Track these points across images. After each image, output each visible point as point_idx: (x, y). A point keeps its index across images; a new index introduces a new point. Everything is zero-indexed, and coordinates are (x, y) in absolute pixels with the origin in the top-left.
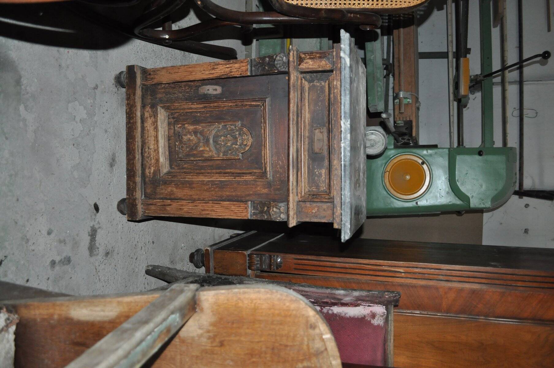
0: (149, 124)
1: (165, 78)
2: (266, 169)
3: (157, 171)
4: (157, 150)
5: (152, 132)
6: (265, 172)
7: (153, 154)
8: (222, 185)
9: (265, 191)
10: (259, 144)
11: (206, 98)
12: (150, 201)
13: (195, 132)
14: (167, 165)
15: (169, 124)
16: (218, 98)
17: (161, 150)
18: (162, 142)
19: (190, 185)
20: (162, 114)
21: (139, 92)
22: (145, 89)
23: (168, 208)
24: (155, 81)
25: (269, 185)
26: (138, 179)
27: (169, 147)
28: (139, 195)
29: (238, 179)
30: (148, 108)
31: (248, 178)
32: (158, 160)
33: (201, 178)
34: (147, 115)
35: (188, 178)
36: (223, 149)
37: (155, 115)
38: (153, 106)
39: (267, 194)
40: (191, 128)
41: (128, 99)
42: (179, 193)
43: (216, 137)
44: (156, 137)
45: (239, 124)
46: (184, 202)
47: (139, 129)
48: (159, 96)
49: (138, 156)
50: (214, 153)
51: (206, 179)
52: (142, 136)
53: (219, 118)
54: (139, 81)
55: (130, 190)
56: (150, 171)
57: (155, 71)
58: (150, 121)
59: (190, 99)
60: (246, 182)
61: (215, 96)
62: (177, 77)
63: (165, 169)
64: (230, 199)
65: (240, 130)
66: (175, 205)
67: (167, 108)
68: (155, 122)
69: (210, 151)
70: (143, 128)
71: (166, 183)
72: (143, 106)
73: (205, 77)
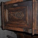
0: (5, 12)
1: (7, 4)
2: (27, 21)
3: (6, 21)
4: (6, 17)
5: (5, 14)
9: (27, 26)
11: (15, 7)
12: (5, 26)
13: (13, 14)
14: (8, 20)
15: (8, 12)
16: (17, 7)
17: (7, 17)
18: (7, 16)
19: (12, 24)
20: (7, 10)
22: (4, 6)
26: (3, 22)
28: (3, 25)
30: (5, 10)
32: (6, 19)
33: (14, 23)
36: (18, 17)
37: (6, 11)
38: (5, 9)
40: (12, 13)
41: (1, 8)
42: (10, 25)
44: (6, 15)
45: (21, 12)
46: (11, 27)
47: (3, 13)
48: (6, 7)
49: (3, 18)
50: (16, 18)
52: (4, 15)
53: (17, 11)
57: (6, 2)
59: (12, 7)
60: (23, 24)
62: (9, 3)
63: (8, 21)
64: (19, 27)
65: (21, 13)
68: (6, 12)
70: (4, 13)
71: (8, 23)
72: (4, 9)
73: (14, 3)
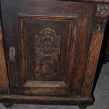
3: (65, 88)
4: (51, 88)
5: (40, 90)
6: (72, 19)
7: (53, 90)
8: (78, 50)
10: (52, 23)
11: (18, 57)
14: (61, 82)
15: (35, 80)
17: (52, 86)
20: (29, 84)
21: (15, 97)
22: (12, 93)
23: (88, 83)
24: (8, 87)
25: (82, 17)
26: (68, 99)
27: (49, 80)
28: (78, 99)
29: (75, 39)
30: (25, 92)
31: (75, 32)
32: (57, 88)
34: (29, 93)
35: (70, 71)
36: (53, 48)
37: (29, 88)
38: (24, 89)
39: (88, 19)
42: (79, 76)
43: (45, 52)
44: (43, 88)
45: (36, 36)
47: (38, 98)
48: (17, 85)
49: (54, 99)
50: (56, 54)
51: (73, 60)
52: (42, 96)
54: (8, 97)
55: (74, 103)
56: (64, 92)
58: (33, 91)
61: (16, 51)
63: (63, 84)
65: (40, 35)
66: (87, 79)
67: (25, 81)
68: (34, 88)
69: (54, 56)
70: (37, 95)
72: (24, 94)
73: (4, 58)
